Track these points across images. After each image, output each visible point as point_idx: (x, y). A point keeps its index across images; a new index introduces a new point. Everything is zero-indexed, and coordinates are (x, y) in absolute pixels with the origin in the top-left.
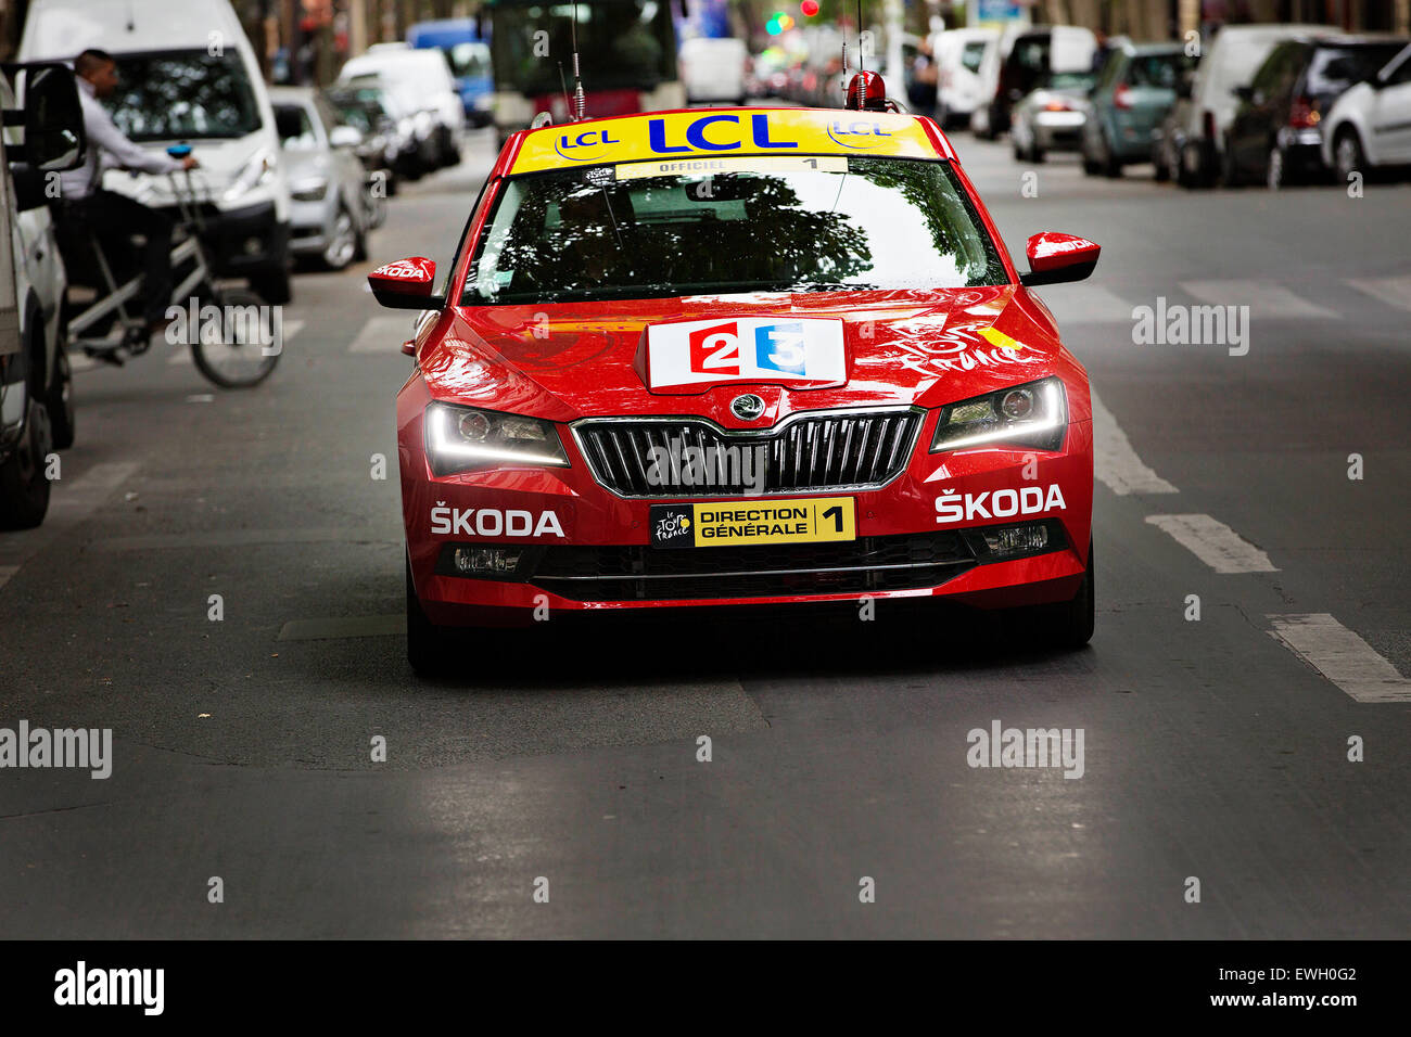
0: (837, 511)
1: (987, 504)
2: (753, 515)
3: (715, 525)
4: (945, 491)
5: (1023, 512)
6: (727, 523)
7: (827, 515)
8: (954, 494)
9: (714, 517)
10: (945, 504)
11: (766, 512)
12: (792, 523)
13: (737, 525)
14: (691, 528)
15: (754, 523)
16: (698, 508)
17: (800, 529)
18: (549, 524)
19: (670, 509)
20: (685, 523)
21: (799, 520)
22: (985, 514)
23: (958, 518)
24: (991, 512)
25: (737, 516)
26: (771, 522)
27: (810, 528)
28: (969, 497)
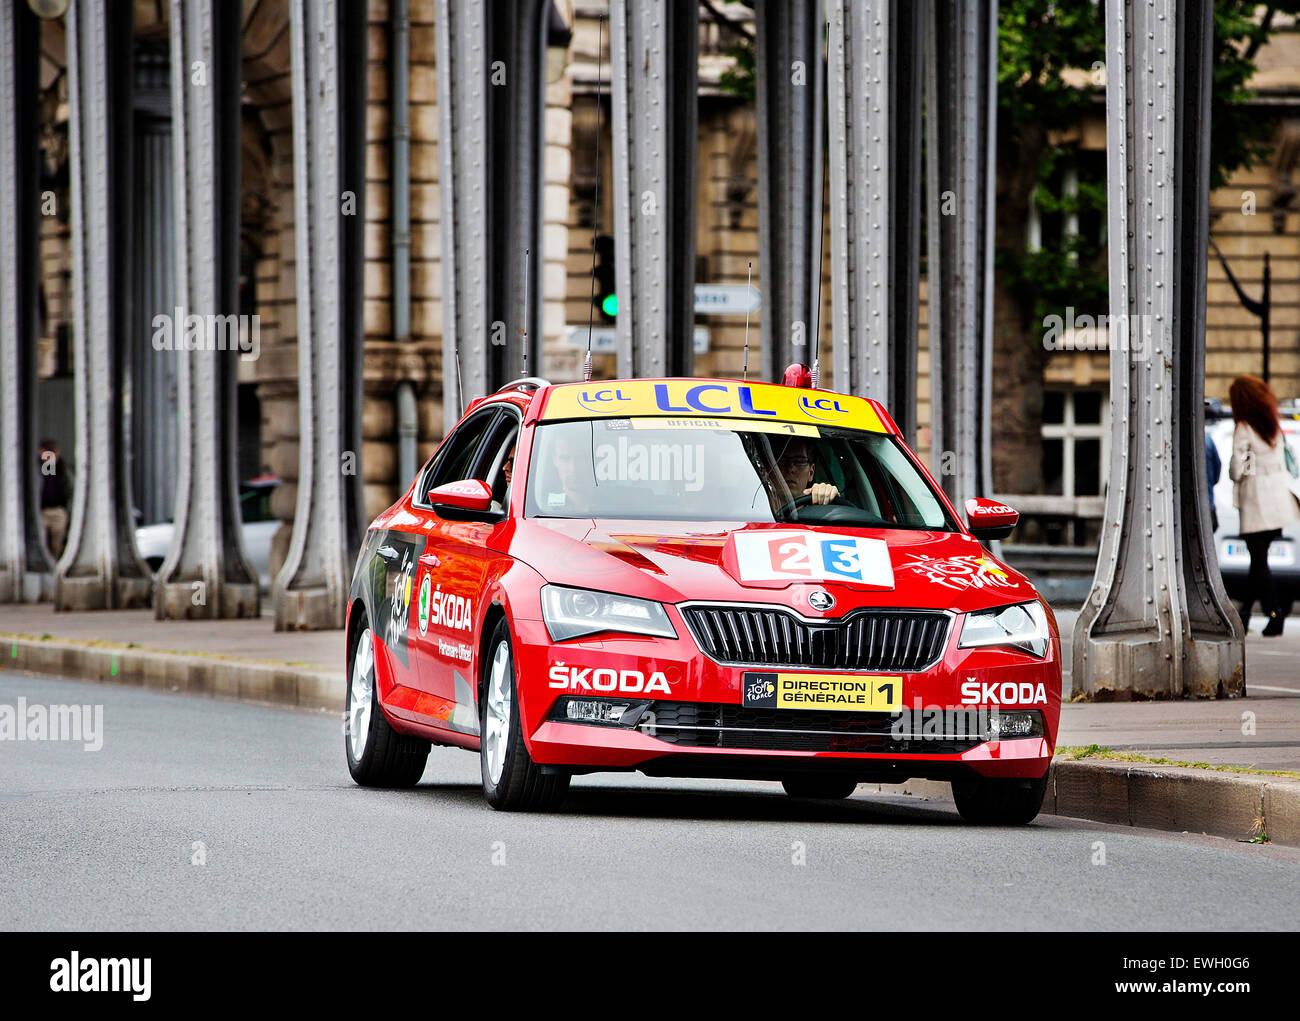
0: (889, 687)
1: (997, 692)
2: (824, 686)
3: (794, 691)
4: (969, 679)
5: (1020, 702)
6: (804, 691)
7: (881, 690)
8: (976, 681)
9: (794, 685)
11: (834, 684)
12: (854, 695)
13: (811, 693)
14: (775, 693)
15: (825, 692)
16: (782, 678)
17: (860, 699)
18: (658, 682)
19: (761, 676)
20: (771, 689)
21: (860, 692)
22: (995, 700)
23: (976, 700)
24: (999, 699)
25: (812, 686)
26: (838, 693)
27: (867, 699)
28: (985, 685)
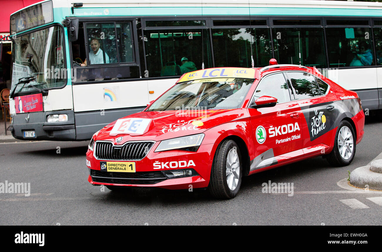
0: (131, 165)
1: (168, 165)
2: (117, 165)
3: (110, 167)
4: (156, 162)
5: (179, 167)
6: (113, 167)
7: (130, 166)
9: (112, 165)
10: (156, 165)
11: (119, 164)
12: (124, 167)
13: (114, 167)
14: (106, 167)
15: (117, 167)
16: (108, 163)
17: (125, 169)
19: (103, 163)
20: (106, 166)
21: (125, 167)
22: (167, 167)
23: (160, 168)
24: (169, 167)
25: (114, 165)
26: (120, 167)
27: (127, 169)
28: (162, 163)
